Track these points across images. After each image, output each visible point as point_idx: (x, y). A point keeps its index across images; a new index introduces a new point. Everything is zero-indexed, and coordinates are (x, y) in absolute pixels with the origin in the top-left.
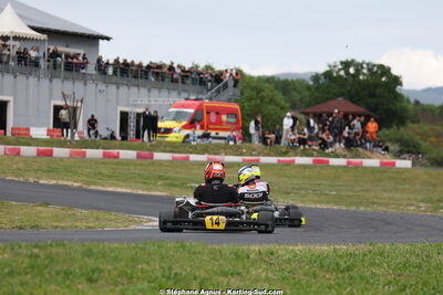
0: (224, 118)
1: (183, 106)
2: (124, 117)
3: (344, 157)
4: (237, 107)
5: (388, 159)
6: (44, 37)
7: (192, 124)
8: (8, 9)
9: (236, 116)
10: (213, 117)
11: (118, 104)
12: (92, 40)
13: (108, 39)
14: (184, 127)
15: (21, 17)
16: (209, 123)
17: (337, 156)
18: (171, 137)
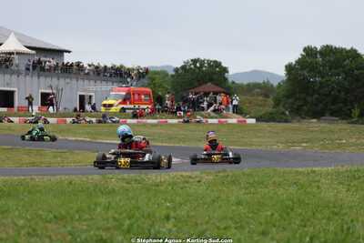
0: (143, 97)
1: (119, 91)
2: (82, 98)
3: (216, 118)
4: (149, 90)
5: (241, 118)
6: (34, 52)
7: (124, 102)
8: (12, 36)
9: (150, 96)
10: (136, 97)
11: (77, 91)
12: (60, 52)
13: (69, 52)
14: (120, 103)
15: (20, 41)
16: (134, 100)
17: (212, 118)
18: (113, 110)
